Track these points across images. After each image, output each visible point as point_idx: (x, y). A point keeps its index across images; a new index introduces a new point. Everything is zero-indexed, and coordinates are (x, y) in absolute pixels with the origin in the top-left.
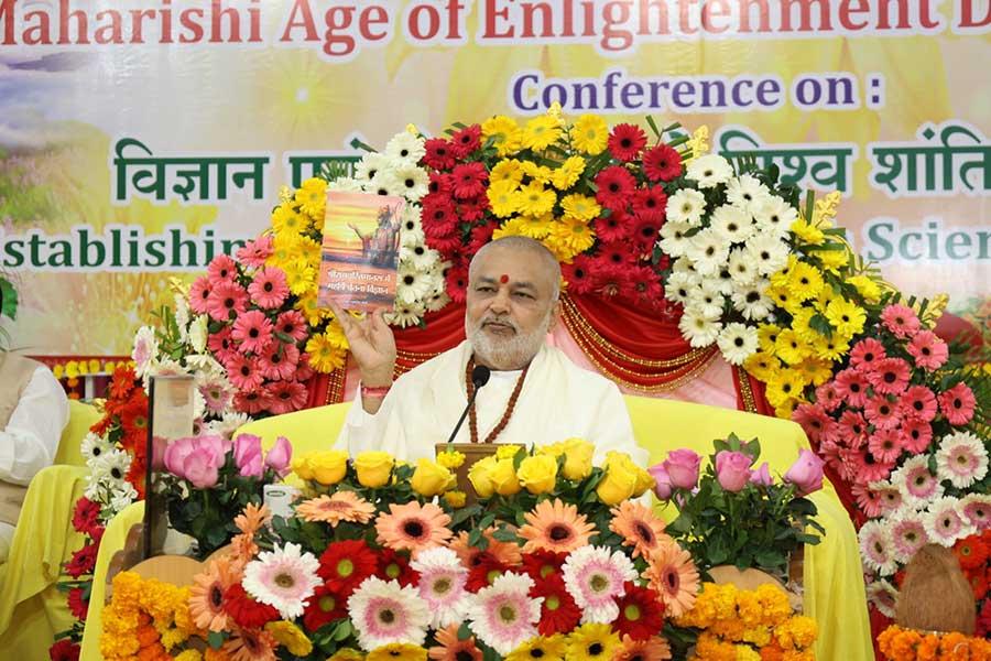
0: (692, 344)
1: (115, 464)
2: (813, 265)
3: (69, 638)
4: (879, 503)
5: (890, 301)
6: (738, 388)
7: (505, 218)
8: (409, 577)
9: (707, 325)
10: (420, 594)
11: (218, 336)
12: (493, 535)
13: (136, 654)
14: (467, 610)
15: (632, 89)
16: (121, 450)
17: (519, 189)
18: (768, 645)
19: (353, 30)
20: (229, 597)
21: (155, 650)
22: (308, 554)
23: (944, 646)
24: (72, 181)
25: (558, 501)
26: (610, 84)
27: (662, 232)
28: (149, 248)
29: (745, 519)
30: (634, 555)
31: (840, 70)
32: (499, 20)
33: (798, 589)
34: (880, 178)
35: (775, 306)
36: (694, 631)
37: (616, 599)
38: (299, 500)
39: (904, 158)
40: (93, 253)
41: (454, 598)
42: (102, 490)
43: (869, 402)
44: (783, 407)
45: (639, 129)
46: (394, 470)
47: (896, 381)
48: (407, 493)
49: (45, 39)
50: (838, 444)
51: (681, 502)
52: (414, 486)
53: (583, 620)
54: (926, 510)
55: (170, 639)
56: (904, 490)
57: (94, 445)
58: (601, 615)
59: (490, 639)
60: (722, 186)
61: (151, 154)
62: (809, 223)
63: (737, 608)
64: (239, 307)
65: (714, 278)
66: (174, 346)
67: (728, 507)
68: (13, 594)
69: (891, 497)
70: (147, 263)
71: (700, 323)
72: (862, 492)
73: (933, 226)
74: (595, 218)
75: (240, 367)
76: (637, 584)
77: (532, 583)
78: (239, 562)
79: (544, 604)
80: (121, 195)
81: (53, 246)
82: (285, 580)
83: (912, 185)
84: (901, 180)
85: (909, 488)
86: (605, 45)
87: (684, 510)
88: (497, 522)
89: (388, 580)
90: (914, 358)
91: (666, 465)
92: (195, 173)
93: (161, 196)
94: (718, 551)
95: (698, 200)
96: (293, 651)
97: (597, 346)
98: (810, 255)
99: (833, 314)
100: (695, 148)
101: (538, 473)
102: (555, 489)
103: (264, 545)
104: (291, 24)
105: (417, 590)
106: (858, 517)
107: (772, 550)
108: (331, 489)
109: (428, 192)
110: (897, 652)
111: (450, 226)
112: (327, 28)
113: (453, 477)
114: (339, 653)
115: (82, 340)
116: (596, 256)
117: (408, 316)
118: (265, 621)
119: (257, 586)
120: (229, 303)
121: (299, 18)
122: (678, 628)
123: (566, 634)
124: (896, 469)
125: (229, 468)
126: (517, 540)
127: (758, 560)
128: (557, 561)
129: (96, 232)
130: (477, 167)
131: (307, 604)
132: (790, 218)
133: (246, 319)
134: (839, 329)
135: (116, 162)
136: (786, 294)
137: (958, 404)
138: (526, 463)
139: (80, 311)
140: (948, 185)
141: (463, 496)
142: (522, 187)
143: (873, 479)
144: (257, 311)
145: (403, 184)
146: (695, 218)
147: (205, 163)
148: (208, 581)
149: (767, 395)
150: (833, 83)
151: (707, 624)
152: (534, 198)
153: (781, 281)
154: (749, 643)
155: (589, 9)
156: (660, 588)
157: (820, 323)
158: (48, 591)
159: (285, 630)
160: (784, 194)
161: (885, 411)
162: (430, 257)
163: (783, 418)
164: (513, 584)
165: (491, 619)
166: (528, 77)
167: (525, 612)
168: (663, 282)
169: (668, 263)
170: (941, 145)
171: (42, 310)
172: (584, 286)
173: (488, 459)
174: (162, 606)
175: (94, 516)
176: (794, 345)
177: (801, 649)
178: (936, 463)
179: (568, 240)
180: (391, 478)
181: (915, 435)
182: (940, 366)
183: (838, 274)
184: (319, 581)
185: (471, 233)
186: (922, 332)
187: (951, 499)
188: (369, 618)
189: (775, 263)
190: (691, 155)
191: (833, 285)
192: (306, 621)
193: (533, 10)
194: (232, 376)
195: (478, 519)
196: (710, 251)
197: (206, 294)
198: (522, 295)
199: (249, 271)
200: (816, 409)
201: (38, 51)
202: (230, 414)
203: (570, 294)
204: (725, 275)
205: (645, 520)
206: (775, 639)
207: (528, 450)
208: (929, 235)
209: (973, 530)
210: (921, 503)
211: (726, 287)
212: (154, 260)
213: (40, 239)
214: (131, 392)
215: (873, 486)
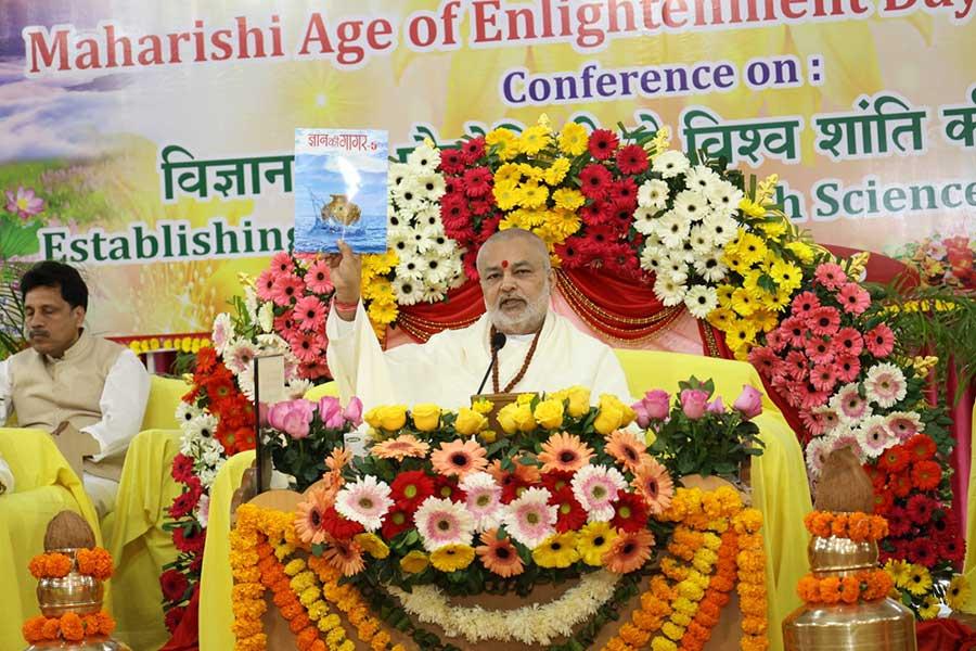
0: (665, 304)
1: (205, 426)
2: (758, 235)
3: (174, 568)
4: (821, 423)
5: (822, 260)
6: (704, 337)
7: (508, 211)
8: (458, 495)
9: (675, 288)
10: (467, 508)
11: (282, 318)
12: (519, 461)
13: (256, 565)
14: (502, 517)
15: (606, 80)
16: (208, 414)
17: (518, 186)
18: (726, 532)
19: (362, 42)
20: (325, 518)
21: (270, 561)
22: (382, 482)
23: (850, 522)
24: (126, 185)
25: (565, 434)
26: (586, 77)
27: (636, 215)
28: (196, 239)
29: (705, 439)
30: (624, 470)
31: (784, 53)
32: (488, 26)
33: (747, 489)
34: (824, 145)
35: (729, 269)
36: (671, 524)
37: (612, 503)
38: (372, 444)
39: (843, 127)
40: (147, 247)
41: (493, 509)
42: (194, 447)
43: (808, 342)
44: (740, 350)
45: (613, 133)
46: (441, 417)
47: (830, 325)
48: (451, 434)
49: (95, 64)
50: (785, 377)
51: (658, 430)
52: (457, 428)
53: (588, 520)
54: (859, 427)
55: (281, 552)
56: (840, 412)
57: (186, 411)
58: (602, 515)
59: (521, 538)
60: (682, 176)
61: (192, 158)
62: (753, 201)
63: (702, 505)
64: (297, 293)
65: (679, 250)
66: (247, 328)
67: (692, 432)
68: (121, 537)
69: (830, 418)
70: (195, 252)
71: (670, 287)
72: (808, 416)
73: (872, 183)
74: (580, 207)
75: (301, 342)
76: (627, 491)
77: (549, 495)
78: (331, 492)
79: (559, 510)
80: (169, 195)
81: (112, 242)
82: (366, 503)
83: (852, 150)
84: (842, 146)
85: (844, 410)
86: (580, 42)
87: (660, 435)
88: (521, 452)
89: (443, 498)
90: (843, 305)
91: (644, 402)
92: (232, 173)
93: (204, 194)
94: (687, 465)
95: (662, 188)
96: (375, 555)
97: (588, 310)
98: (755, 227)
99: (776, 274)
100: (659, 145)
101: (550, 413)
102: (563, 425)
103: (349, 478)
104: (308, 39)
105: (465, 504)
106: (804, 436)
107: (726, 461)
108: (395, 434)
109: (445, 193)
110: (817, 528)
111: (464, 220)
112: (339, 41)
113: (486, 419)
114: (410, 554)
115: (142, 321)
116: (584, 237)
117: (434, 294)
118: (354, 534)
119: (346, 507)
120: (289, 291)
121: (315, 34)
122: (660, 523)
123: (577, 530)
124: (832, 396)
125: (317, 422)
126: (536, 464)
127: (716, 469)
128: (567, 478)
129: (149, 228)
130: (483, 170)
131: (384, 519)
132: (737, 198)
133: (304, 303)
134: (781, 286)
135: (163, 166)
136: (737, 260)
137: (880, 341)
138: (540, 406)
139: (138, 297)
140: (883, 148)
141: (494, 433)
142: (521, 185)
143: (816, 405)
144: (313, 297)
145: (425, 187)
146: (661, 202)
147: (240, 163)
148: (308, 507)
149: (727, 342)
150: (779, 65)
151: (681, 519)
152: (531, 193)
153: (733, 249)
154: (712, 531)
155: (565, 11)
156: (644, 493)
157: (766, 282)
158: (149, 533)
159: (369, 540)
160: (732, 179)
161: (821, 349)
162: (449, 246)
163: (740, 359)
164: (536, 496)
165: (521, 522)
166: (515, 73)
167: (545, 517)
168: (638, 256)
169: (642, 239)
170: (875, 113)
171: (106, 298)
172: (575, 262)
173: (511, 405)
174: (275, 528)
175: (189, 469)
176: (746, 300)
177: (751, 533)
178: (865, 390)
179: (560, 226)
180: (439, 424)
181: (847, 367)
182: (864, 310)
183: (778, 241)
184: (391, 502)
185: (481, 224)
186: (848, 284)
187: (878, 417)
188: (430, 528)
189: (727, 236)
190: (656, 151)
191: (775, 251)
192: (384, 532)
193: (516, 16)
194: (295, 350)
195: (507, 450)
196: (675, 229)
197: (270, 285)
198: (523, 271)
199: (303, 264)
200: (766, 351)
201: (90, 74)
202: (295, 380)
203: (563, 270)
204: (688, 247)
205: (630, 444)
206: (731, 527)
207: (541, 396)
208: (869, 191)
209: (897, 441)
210: (855, 421)
211: (689, 257)
212: (201, 249)
213: (101, 237)
214: (214, 367)
215: (815, 410)
